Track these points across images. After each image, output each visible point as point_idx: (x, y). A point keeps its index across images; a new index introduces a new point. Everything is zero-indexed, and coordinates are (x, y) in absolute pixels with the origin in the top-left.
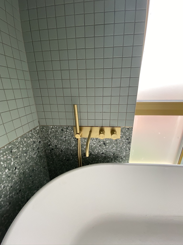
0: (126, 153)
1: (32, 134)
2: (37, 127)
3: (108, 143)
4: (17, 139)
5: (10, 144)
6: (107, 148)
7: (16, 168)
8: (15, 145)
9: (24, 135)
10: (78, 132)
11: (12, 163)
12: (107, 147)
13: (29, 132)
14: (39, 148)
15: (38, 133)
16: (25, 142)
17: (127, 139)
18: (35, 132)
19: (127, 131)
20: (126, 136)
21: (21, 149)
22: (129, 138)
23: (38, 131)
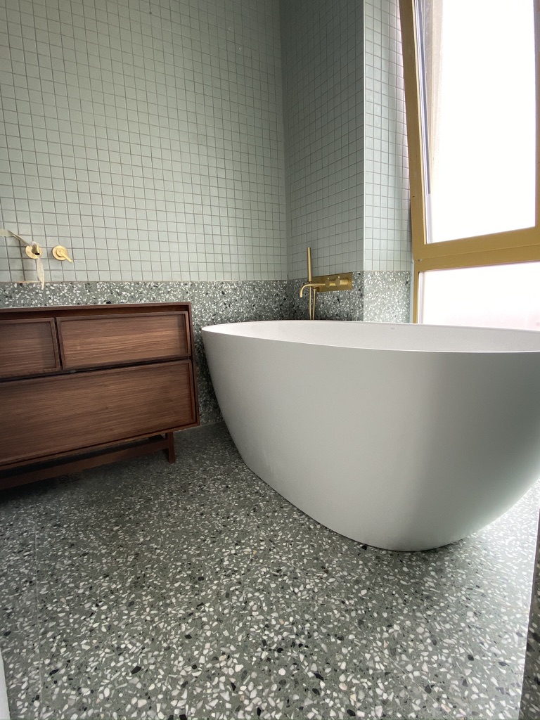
1: (276, 284)
2: (285, 281)
3: (341, 298)
4: (262, 281)
5: (254, 281)
6: (340, 306)
7: (254, 306)
8: (258, 285)
9: (268, 281)
10: (310, 280)
11: (253, 299)
12: (341, 304)
13: (274, 281)
14: (282, 305)
15: (284, 288)
16: (268, 288)
17: (360, 290)
18: (281, 284)
19: (358, 278)
20: (358, 286)
21: (262, 292)
22: (361, 287)
23: (284, 285)
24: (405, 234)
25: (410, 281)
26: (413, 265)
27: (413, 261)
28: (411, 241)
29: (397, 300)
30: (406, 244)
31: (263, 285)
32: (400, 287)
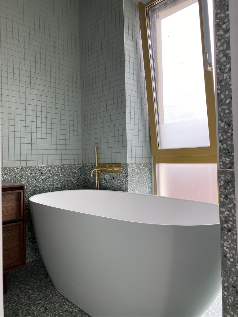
0: (126, 186)
1: (75, 167)
2: (81, 164)
3: (115, 177)
4: (66, 165)
5: (62, 165)
6: (115, 182)
7: (61, 180)
8: (64, 167)
9: (70, 165)
11: (60, 176)
12: (115, 180)
13: (74, 165)
14: (78, 179)
15: (80, 169)
16: (70, 169)
17: (125, 174)
18: (78, 166)
19: (125, 167)
20: (124, 171)
21: (66, 171)
22: (126, 172)
23: (80, 167)
24: (148, 143)
25: (151, 168)
26: (153, 159)
27: (153, 158)
28: (151, 147)
29: (145, 179)
30: (148, 148)
31: (67, 167)
32: (146, 171)
